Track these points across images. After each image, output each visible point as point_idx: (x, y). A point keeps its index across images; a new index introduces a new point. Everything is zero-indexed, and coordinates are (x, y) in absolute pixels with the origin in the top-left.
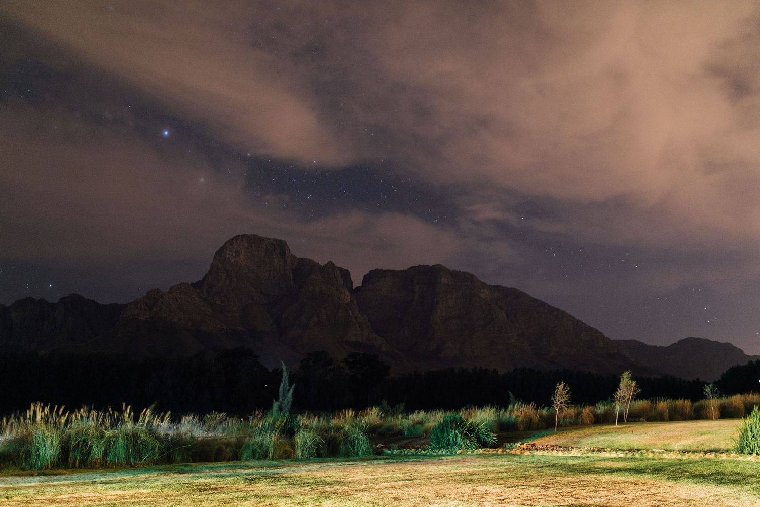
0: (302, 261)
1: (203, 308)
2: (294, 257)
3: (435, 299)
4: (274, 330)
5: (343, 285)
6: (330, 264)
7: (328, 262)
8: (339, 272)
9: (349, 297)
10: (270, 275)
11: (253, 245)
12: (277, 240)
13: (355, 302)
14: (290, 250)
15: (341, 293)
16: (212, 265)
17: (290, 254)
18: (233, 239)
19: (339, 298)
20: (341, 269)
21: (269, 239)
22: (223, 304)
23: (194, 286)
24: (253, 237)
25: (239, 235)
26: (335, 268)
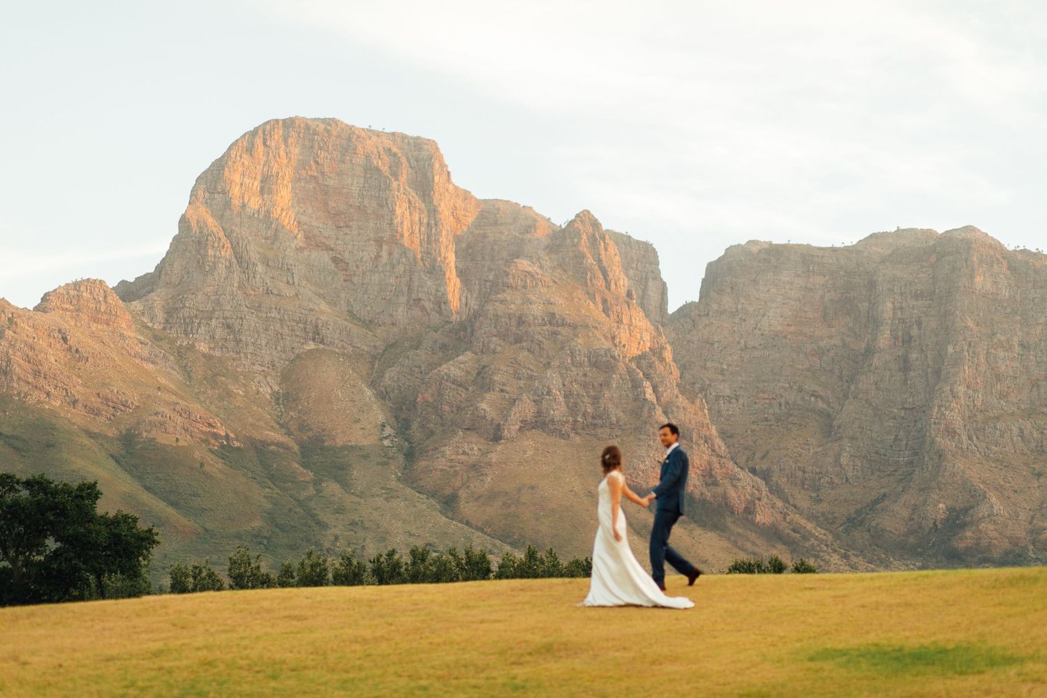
0: (490, 213)
1: (150, 367)
2: (466, 195)
3: (950, 349)
4: (386, 443)
5: (629, 294)
6: (586, 218)
7: (577, 216)
8: (613, 249)
9: (647, 337)
10: (378, 257)
11: (323, 154)
12: (404, 137)
13: (668, 355)
14: (449, 173)
15: (620, 322)
16: (184, 221)
17: (451, 187)
18: (254, 133)
19: (613, 338)
20: (625, 241)
21: (378, 134)
22: (217, 353)
23: (128, 291)
24: (322, 126)
25: (277, 121)
26: (603, 238)
